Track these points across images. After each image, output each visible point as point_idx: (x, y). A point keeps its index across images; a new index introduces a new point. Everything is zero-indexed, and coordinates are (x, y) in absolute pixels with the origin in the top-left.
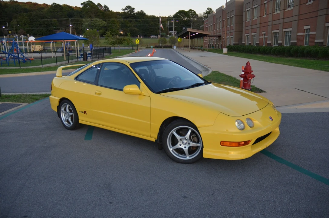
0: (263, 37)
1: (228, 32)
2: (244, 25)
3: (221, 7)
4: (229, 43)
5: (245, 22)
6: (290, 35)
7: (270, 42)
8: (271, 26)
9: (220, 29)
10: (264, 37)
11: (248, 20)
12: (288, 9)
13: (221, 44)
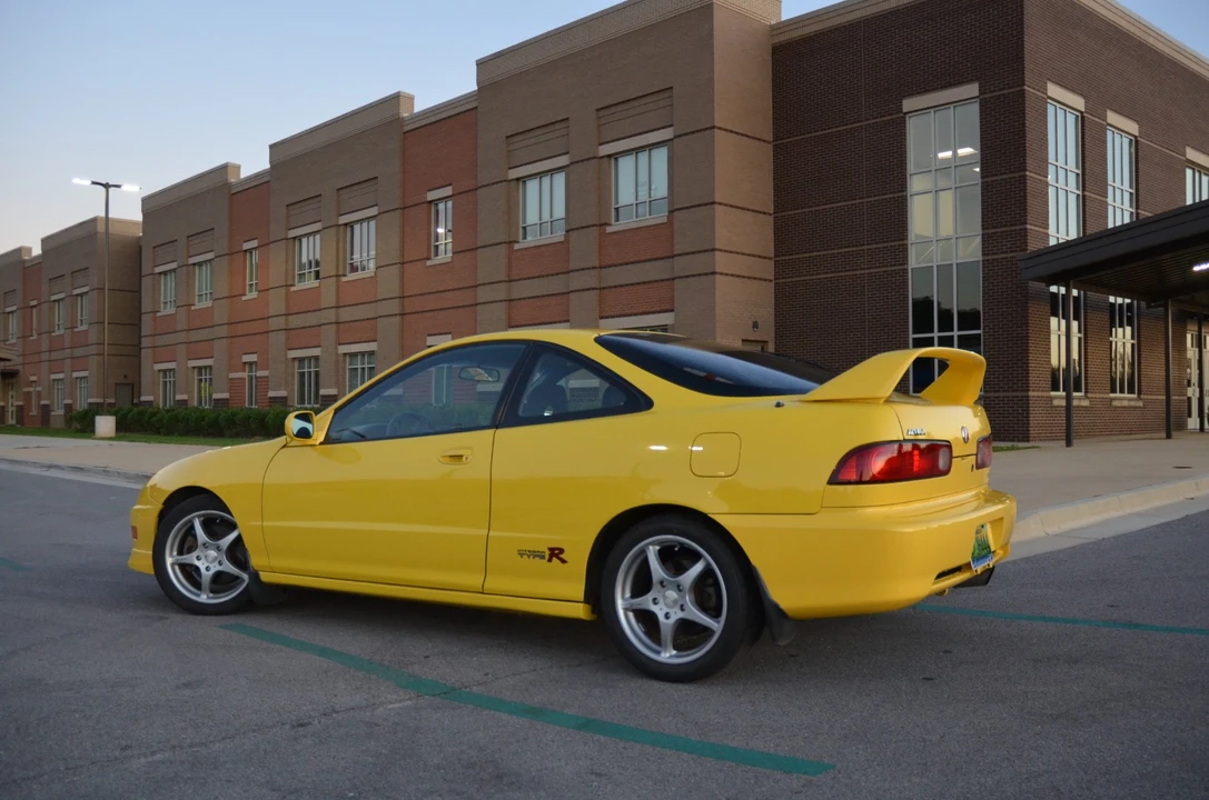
0: (245, 375)
1: (55, 355)
2: (147, 327)
3: (19, 251)
4: (68, 401)
5: (155, 319)
6: (370, 368)
7: (283, 393)
8: (282, 335)
9: (14, 341)
10: (251, 378)
11: (170, 310)
12: (351, 277)
13: (20, 409)
